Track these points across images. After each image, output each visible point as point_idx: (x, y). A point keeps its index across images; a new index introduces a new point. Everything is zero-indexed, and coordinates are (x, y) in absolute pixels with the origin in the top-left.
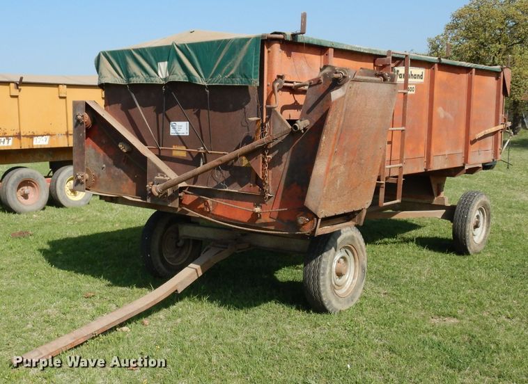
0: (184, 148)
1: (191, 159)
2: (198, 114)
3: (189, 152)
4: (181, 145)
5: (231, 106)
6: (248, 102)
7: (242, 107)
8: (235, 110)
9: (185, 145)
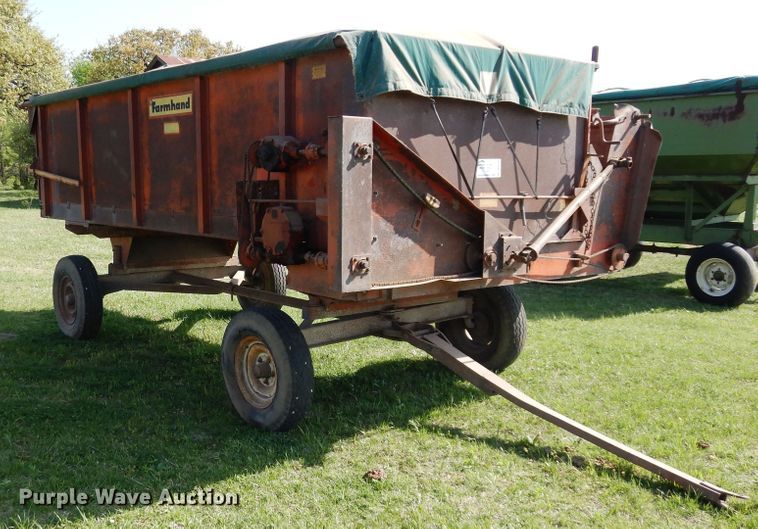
0: (494, 195)
1: (504, 210)
2: (512, 148)
3: (501, 200)
4: (490, 191)
5: (550, 140)
6: (567, 135)
7: (561, 141)
8: (554, 143)
9: (495, 191)
